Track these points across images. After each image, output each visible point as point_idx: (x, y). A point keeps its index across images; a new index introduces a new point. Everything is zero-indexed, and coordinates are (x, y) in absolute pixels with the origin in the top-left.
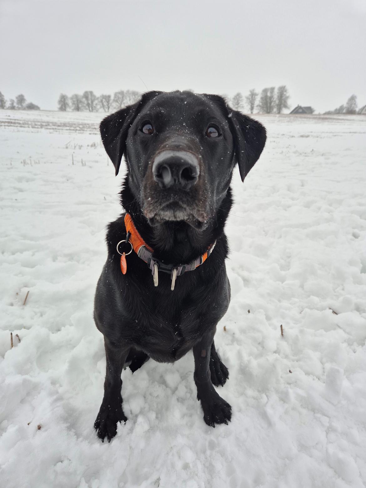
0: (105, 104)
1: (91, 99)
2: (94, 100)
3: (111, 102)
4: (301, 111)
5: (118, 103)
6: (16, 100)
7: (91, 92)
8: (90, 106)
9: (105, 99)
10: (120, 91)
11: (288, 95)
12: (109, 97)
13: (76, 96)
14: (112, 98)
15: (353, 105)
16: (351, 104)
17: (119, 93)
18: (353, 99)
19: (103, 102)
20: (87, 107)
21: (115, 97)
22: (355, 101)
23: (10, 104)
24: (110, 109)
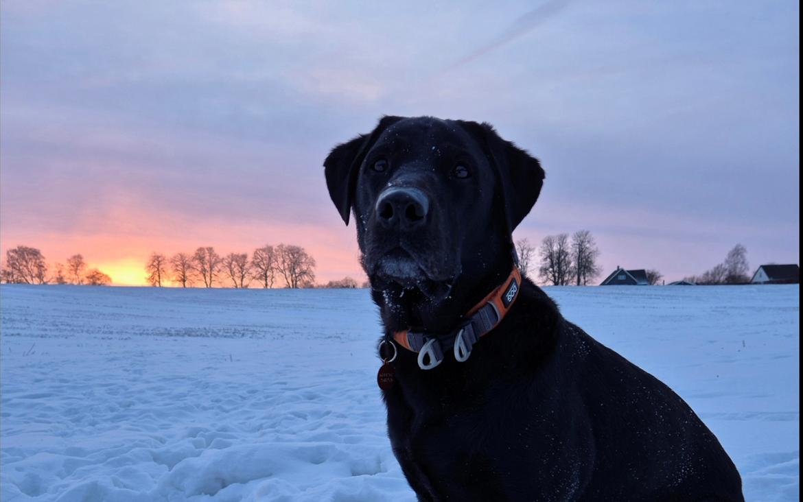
0: (236, 270)
1: (210, 262)
2: (216, 262)
3: (247, 266)
4: (622, 278)
5: (261, 268)
6: (67, 266)
7: (210, 249)
8: (208, 274)
9: (237, 261)
10: (265, 247)
11: (593, 248)
12: (244, 257)
13: (182, 257)
14: (250, 259)
15: (739, 266)
16: (736, 264)
17: (264, 250)
18: (737, 252)
19: (233, 266)
20: (201, 276)
21: (255, 258)
22: (742, 257)
23: (55, 272)
24: (244, 279)
